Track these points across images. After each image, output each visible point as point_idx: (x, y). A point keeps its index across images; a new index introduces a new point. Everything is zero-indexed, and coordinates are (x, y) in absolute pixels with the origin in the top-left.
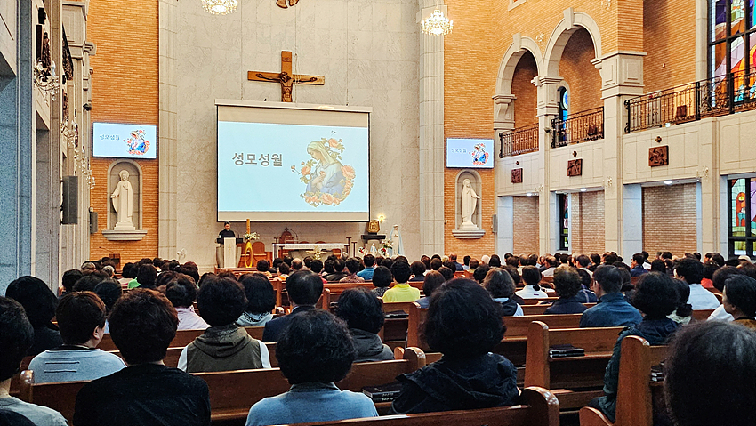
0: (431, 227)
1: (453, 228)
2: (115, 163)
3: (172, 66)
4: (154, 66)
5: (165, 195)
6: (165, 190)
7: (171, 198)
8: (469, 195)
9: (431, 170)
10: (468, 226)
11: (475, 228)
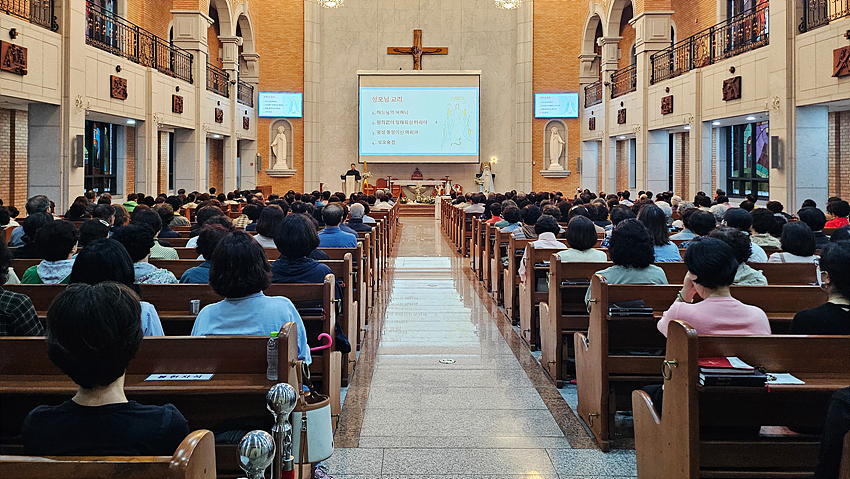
0: (522, 168)
1: (542, 169)
2: (274, 121)
3: (314, 49)
5: (309, 143)
6: (309, 140)
7: (314, 146)
8: (556, 142)
9: (522, 120)
10: (555, 167)
11: (560, 168)
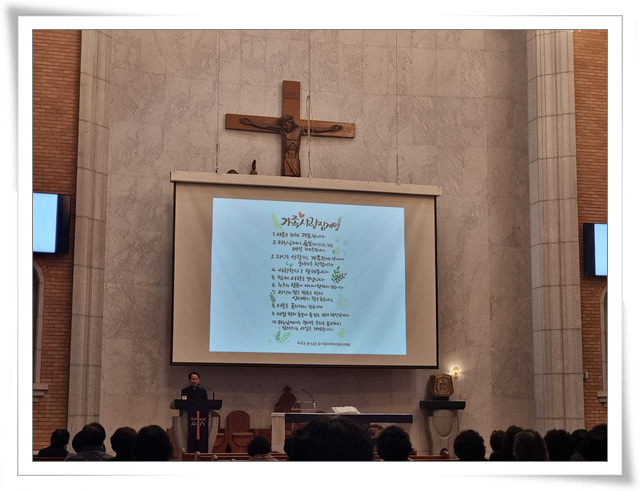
0: (558, 385)
1: (600, 388)
3: (102, 94)
4: (72, 91)
5: (83, 320)
6: (84, 311)
7: (93, 326)
9: (555, 280)
